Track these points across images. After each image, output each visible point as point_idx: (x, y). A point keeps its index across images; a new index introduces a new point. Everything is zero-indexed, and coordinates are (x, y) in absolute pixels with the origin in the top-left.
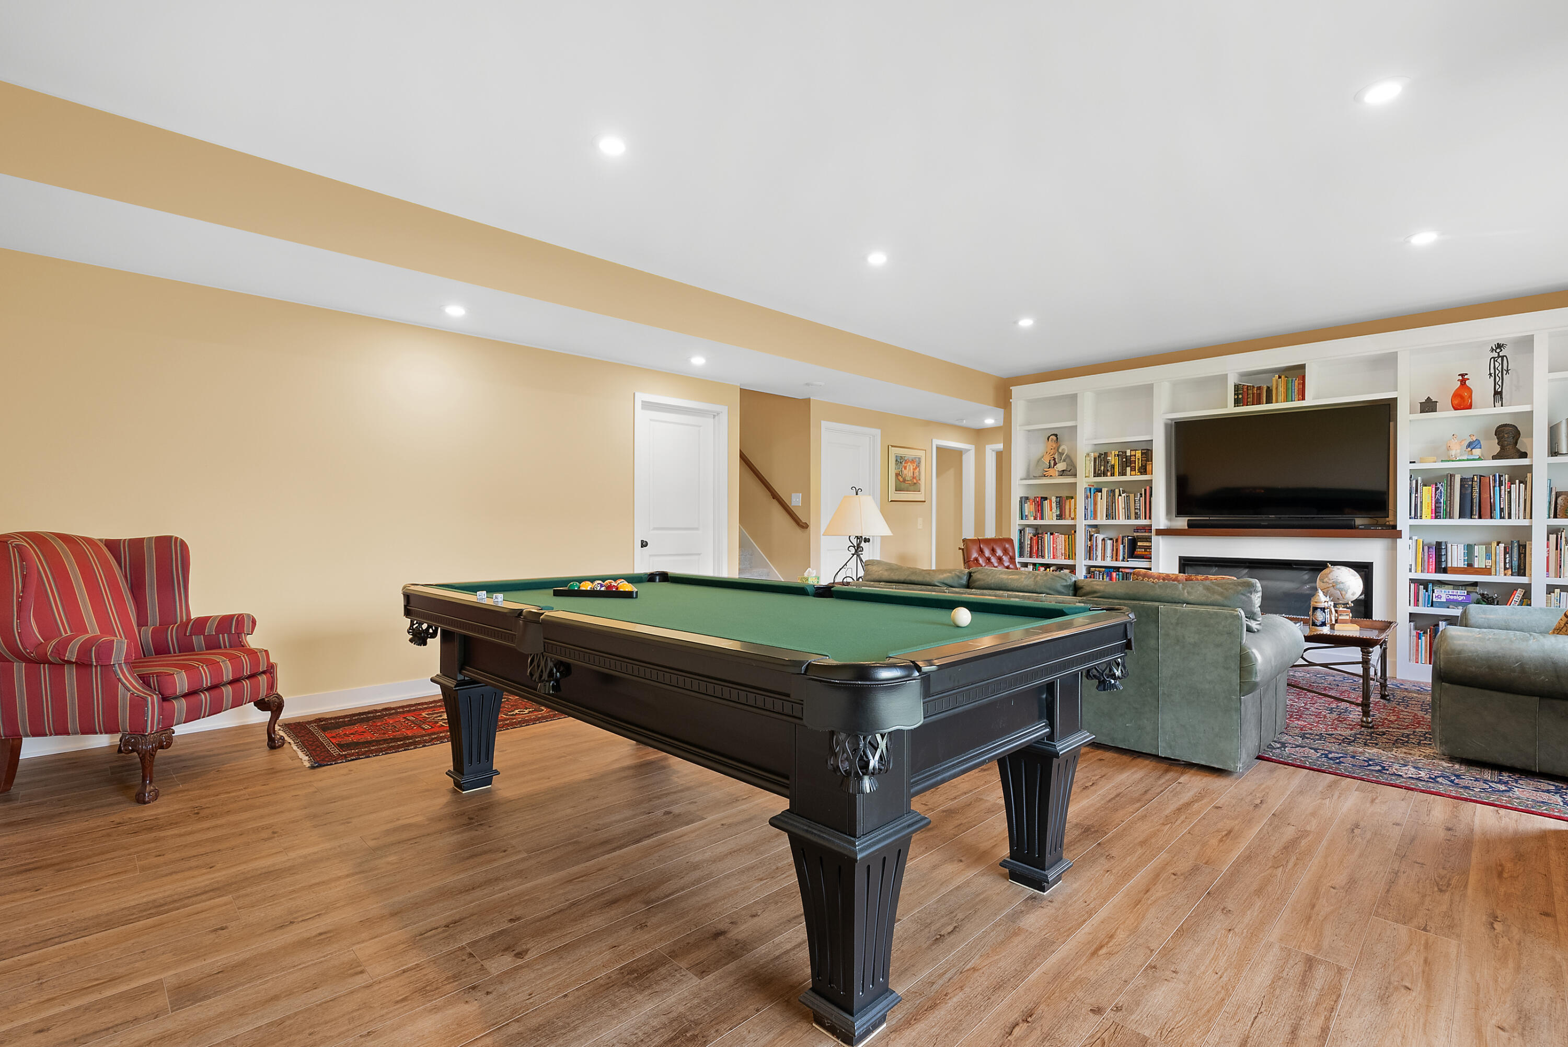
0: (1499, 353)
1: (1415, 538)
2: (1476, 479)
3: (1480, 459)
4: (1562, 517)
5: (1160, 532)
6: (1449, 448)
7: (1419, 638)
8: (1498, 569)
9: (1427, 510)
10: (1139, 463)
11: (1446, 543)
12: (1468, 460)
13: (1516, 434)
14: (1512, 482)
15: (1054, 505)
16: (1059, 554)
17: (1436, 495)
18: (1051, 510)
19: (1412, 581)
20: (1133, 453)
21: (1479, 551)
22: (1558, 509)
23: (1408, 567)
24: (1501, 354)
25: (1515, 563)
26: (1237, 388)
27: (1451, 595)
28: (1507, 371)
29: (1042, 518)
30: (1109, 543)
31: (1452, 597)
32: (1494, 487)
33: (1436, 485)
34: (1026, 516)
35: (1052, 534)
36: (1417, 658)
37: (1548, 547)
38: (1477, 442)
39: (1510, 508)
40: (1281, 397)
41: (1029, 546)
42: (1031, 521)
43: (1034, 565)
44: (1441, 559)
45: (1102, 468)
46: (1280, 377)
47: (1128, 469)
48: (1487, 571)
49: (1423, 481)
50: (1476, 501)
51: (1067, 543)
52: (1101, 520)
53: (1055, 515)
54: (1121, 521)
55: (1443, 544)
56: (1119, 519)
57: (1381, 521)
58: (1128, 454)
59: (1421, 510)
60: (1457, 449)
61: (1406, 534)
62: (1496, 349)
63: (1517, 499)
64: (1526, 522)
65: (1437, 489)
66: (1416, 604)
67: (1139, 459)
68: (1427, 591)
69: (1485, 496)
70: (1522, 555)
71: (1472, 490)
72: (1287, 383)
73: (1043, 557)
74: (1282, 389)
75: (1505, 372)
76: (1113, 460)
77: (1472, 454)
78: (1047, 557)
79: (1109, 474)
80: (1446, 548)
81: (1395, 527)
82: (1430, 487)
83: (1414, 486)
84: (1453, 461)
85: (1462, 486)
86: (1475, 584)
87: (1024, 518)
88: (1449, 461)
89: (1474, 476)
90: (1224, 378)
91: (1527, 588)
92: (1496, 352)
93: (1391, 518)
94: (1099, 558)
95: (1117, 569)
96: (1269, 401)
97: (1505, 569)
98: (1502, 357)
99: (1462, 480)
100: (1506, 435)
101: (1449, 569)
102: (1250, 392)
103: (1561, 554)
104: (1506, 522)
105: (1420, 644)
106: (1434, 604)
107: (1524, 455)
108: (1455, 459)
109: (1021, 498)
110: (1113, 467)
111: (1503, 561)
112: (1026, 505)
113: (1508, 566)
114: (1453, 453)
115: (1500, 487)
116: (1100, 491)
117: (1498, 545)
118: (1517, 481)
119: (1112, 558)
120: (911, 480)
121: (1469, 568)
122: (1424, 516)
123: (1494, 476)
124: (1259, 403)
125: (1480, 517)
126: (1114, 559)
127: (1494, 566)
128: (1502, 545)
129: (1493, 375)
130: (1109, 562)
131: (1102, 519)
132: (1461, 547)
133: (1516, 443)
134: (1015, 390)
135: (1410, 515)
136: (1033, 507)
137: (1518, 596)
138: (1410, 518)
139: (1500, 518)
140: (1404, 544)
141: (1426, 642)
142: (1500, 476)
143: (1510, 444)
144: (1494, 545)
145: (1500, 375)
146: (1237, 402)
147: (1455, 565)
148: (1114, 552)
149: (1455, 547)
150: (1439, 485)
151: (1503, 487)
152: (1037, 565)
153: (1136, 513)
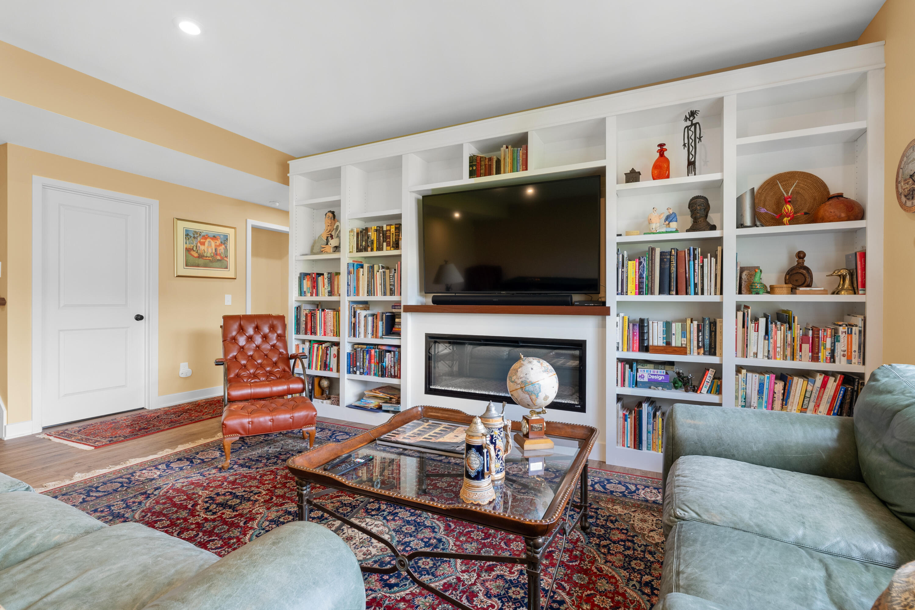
0: (692, 121)
1: (622, 315)
2: (673, 252)
3: (677, 231)
4: (746, 294)
5: (409, 309)
6: (650, 221)
7: (625, 420)
8: (692, 347)
9: (632, 286)
10: (393, 238)
11: (648, 320)
12: (667, 232)
13: (707, 208)
14: (704, 256)
15: (326, 281)
16: (328, 331)
17: (639, 270)
18: (324, 287)
19: (619, 360)
20: (388, 228)
21: (676, 328)
22: (743, 284)
23: (616, 345)
24: (694, 122)
25: (707, 341)
26: (473, 160)
27: (652, 375)
28: (700, 139)
29: (317, 295)
30: (370, 319)
31: (653, 377)
32: (689, 261)
33: (639, 259)
34: (305, 292)
35: (323, 310)
36: (623, 441)
37: (736, 325)
38: (673, 215)
39: (703, 283)
40: (508, 168)
41: (304, 323)
42: (308, 298)
43: (310, 341)
44: (644, 337)
45: (364, 243)
46: (507, 147)
47: (385, 244)
48: (682, 350)
49: (628, 256)
50: (674, 276)
51: (335, 320)
52: (362, 297)
53: (326, 291)
54: (379, 297)
55: (646, 321)
56: (377, 295)
57: (595, 297)
58: (385, 229)
59: (627, 286)
60: (657, 224)
61: (613, 311)
62: (690, 117)
63: (709, 274)
64: (716, 298)
65: (640, 263)
66: (623, 385)
67: (393, 234)
68: (632, 371)
69: (681, 270)
70: (713, 334)
71: (670, 264)
72: (513, 152)
73: (315, 334)
74: (509, 160)
75: (697, 140)
76: (373, 235)
77: (669, 227)
78: (318, 334)
79: (369, 249)
80: (648, 326)
81: (604, 303)
82: (634, 262)
83: (621, 260)
84: (654, 233)
85: (662, 260)
86: (672, 363)
87: (303, 294)
88: (650, 234)
89: (672, 249)
90: (460, 147)
91: (718, 368)
92: (689, 120)
93: (601, 295)
94: (362, 335)
95: (376, 345)
96: (498, 172)
97: (699, 347)
98: (695, 125)
99: (662, 254)
100: (698, 208)
101: (650, 348)
102: (483, 163)
103: (747, 333)
104: (699, 298)
105: (626, 426)
106: (638, 384)
107: (713, 228)
108: (655, 232)
109: (301, 274)
110: (372, 242)
111: (696, 340)
112: (304, 281)
113: (700, 345)
114: (654, 226)
115: (694, 261)
116: (362, 267)
117: (692, 322)
118: (709, 255)
119: (373, 335)
120: (211, 257)
121: (668, 348)
122: (629, 292)
123: (689, 250)
124: (490, 174)
125: (677, 294)
126: (374, 335)
127: (688, 344)
128: (695, 323)
129: (687, 145)
130: (370, 340)
131: (363, 295)
132: (661, 324)
133: (706, 216)
134: (291, 163)
135: (617, 290)
136: (309, 283)
137: (710, 377)
138: (617, 294)
139: (695, 294)
140: (612, 320)
141: (631, 424)
142: (694, 250)
143: (702, 217)
144: (689, 322)
145: (693, 144)
146: (472, 174)
147: (655, 344)
148: (375, 329)
149: (655, 324)
150: (642, 260)
151: (696, 262)
152: (312, 342)
153: (391, 289)
